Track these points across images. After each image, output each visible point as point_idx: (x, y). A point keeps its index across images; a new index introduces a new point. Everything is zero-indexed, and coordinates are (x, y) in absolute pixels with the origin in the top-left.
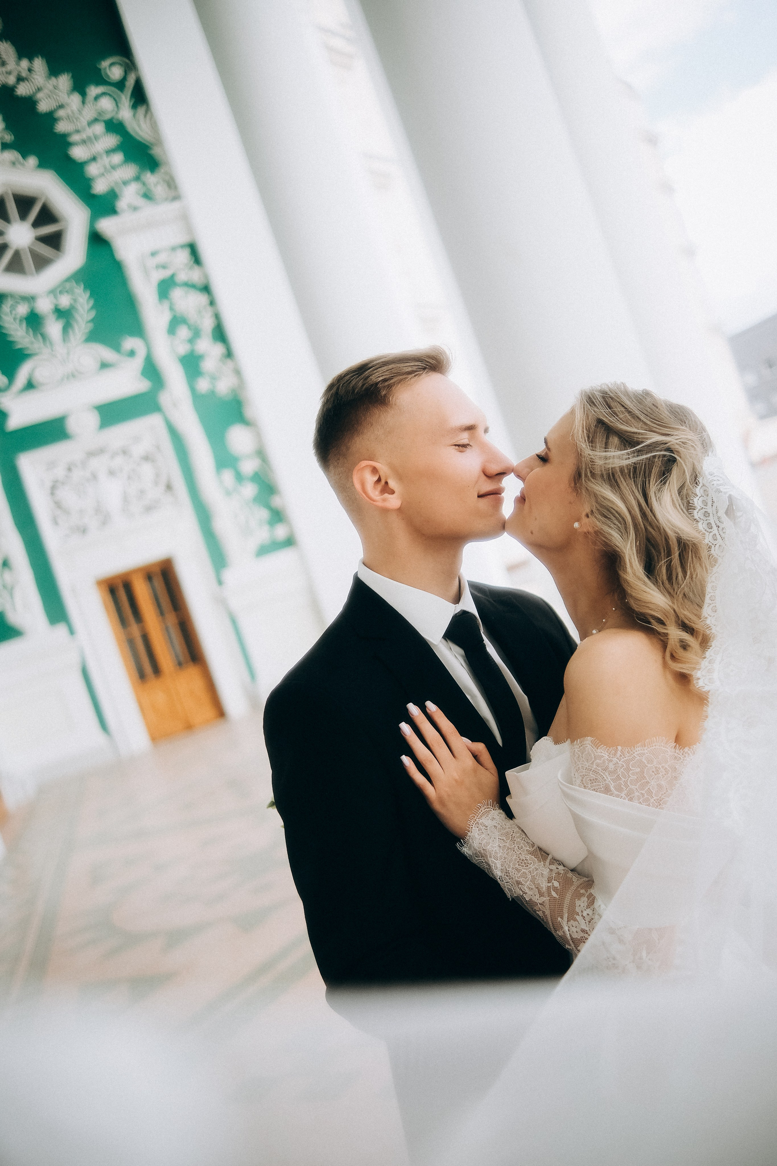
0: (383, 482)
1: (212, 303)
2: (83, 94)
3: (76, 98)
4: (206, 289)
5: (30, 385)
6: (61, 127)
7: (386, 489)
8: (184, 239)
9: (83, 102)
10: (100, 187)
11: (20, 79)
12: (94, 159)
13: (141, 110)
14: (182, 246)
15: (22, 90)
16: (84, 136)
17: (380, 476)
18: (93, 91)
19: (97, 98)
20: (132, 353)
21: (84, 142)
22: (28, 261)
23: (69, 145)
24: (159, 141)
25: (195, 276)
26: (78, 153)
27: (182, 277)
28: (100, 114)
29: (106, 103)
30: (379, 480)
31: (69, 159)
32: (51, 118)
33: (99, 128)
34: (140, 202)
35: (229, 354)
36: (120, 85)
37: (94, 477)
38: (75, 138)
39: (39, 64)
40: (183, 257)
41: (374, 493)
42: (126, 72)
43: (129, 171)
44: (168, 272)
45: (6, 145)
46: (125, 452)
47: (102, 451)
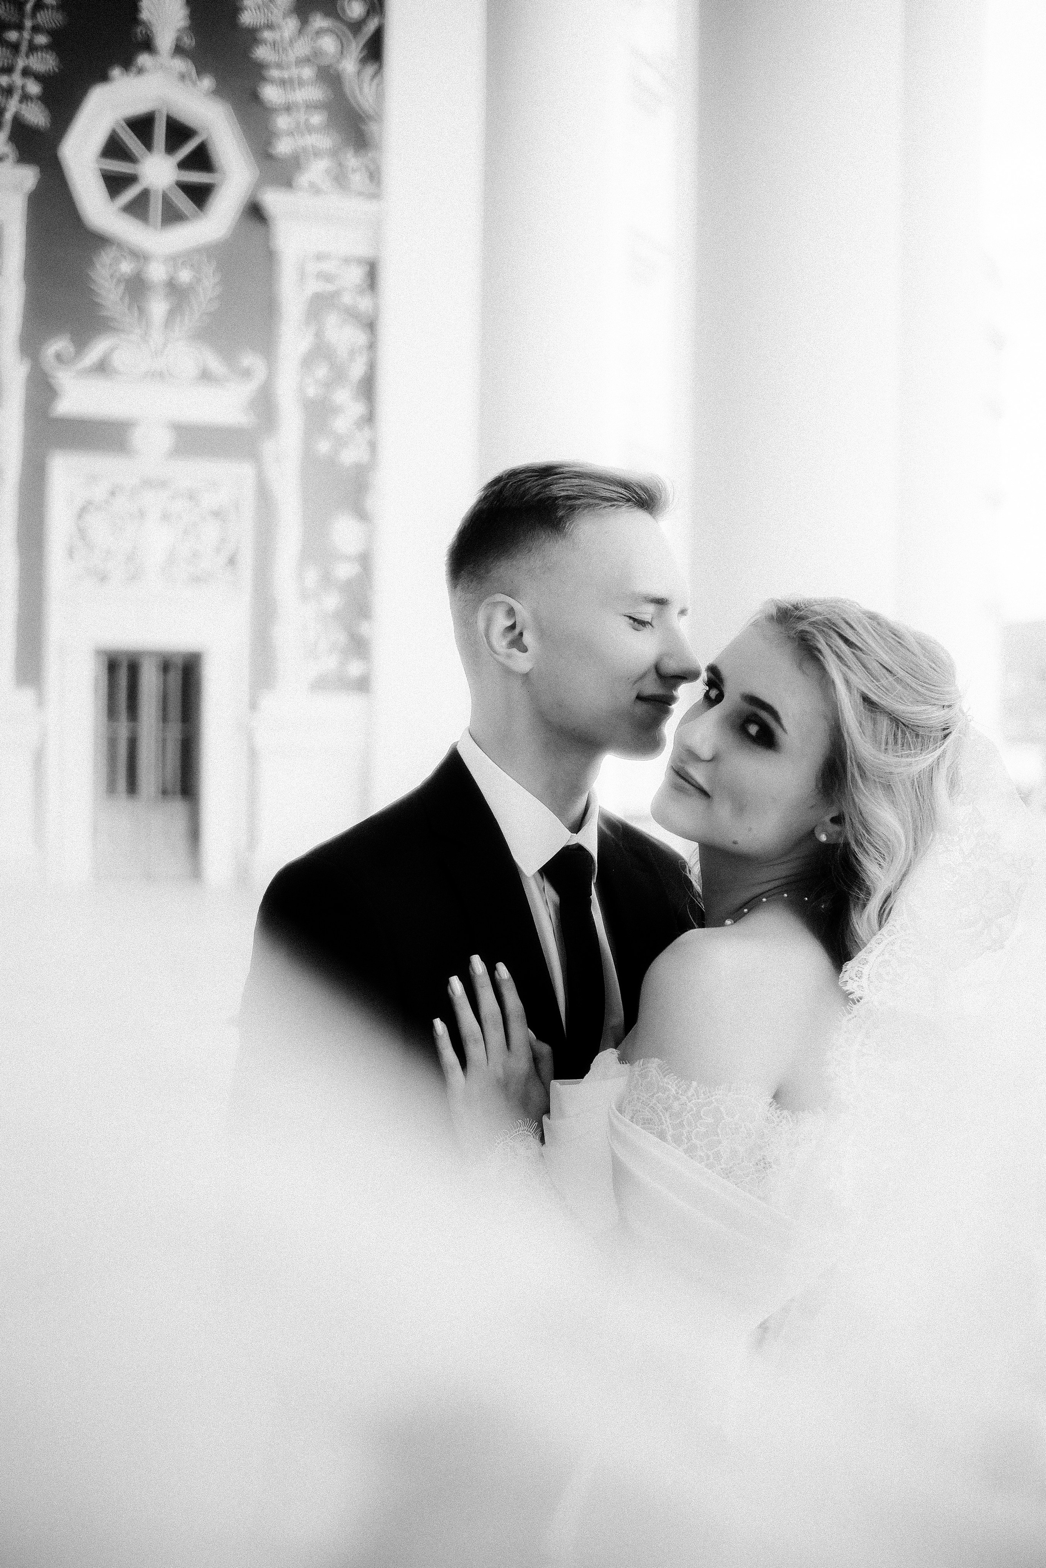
0: (517, 631)
1: (372, 347)
2: (304, 21)
3: (293, 23)
4: (371, 326)
5: (102, 368)
6: (262, 53)
7: (517, 643)
8: (366, 254)
9: (300, 31)
10: (283, 147)
12: (288, 108)
13: (370, 70)
14: (359, 261)
16: (286, 75)
17: (515, 622)
18: (319, 22)
19: (319, 33)
20: (247, 373)
21: (283, 83)
22: (156, 208)
23: (263, 79)
24: (378, 117)
25: (364, 304)
26: (271, 93)
27: (347, 299)
28: (317, 53)
29: (329, 44)
30: (513, 627)
31: (255, 97)
32: (252, 36)
33: (308, 72)
34: (326, 184)
35: (370, 419)
36: (356, 27)
37: (142, 514)
38: (275, 73)
40: (355, 275)
41: (500, 643)
42: (368, 13)
43: (327, 140)
44: (330, 287)
45: (179, 50)
46: (192, 496)
47: (163, 484)
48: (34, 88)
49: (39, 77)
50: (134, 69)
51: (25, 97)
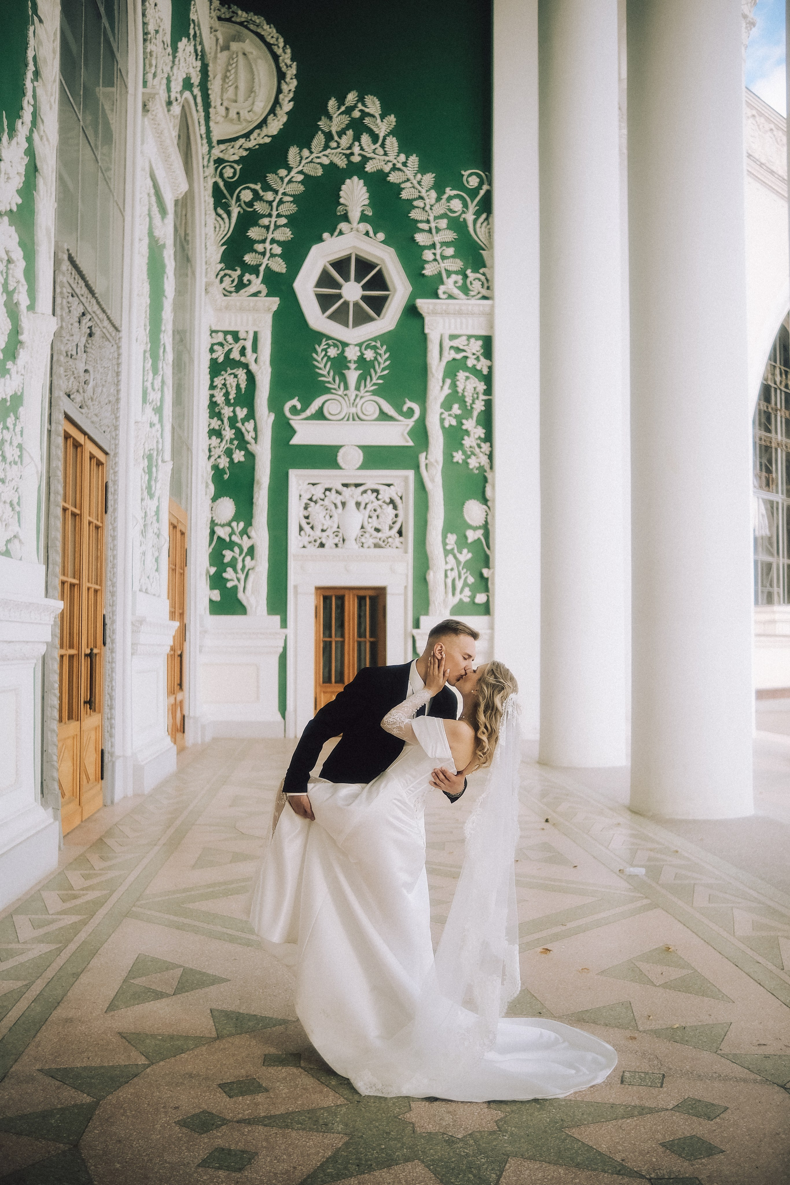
1: (489, 391)
2: (440, 193)
3: (433, 194)
4: (487, 379)
5: (320, 415)
6: (414, 214)
8: (483, 333)
9: (438, 199)
10: (429, 270)
11: (394, 168)
12: (430, 246)
13: (482, 217)
14: (479, 337)
15: (393, 178)
16: (428, 226)
18: (449, 192)
19: (450, 199)
20: (408, 413)
21: (426, 231)
22: (350, 315)
23: (416, 230)
24: (490, 246)
25: (483, 365)
26: (421, 238)
27: (470, 363)
28: (448, 211)
29: (456, 205)
31: (412, 241)
32: (409, 204)
33: (443, 223)
34: (456, 292)
35: (489, 438)
36: (473, 193)
37: (344, 504)
38: (421, 226)
39: (414, 160)
40: (476, 346)
42: (481, 183)
43: (456, 264)
44: (459, 356)
45: (364, 218)
46: (376, 491)
47: (357, 485)
48: (278, 250)
49: (279, 243)
50: (336, 233)
51: (272, 255)
